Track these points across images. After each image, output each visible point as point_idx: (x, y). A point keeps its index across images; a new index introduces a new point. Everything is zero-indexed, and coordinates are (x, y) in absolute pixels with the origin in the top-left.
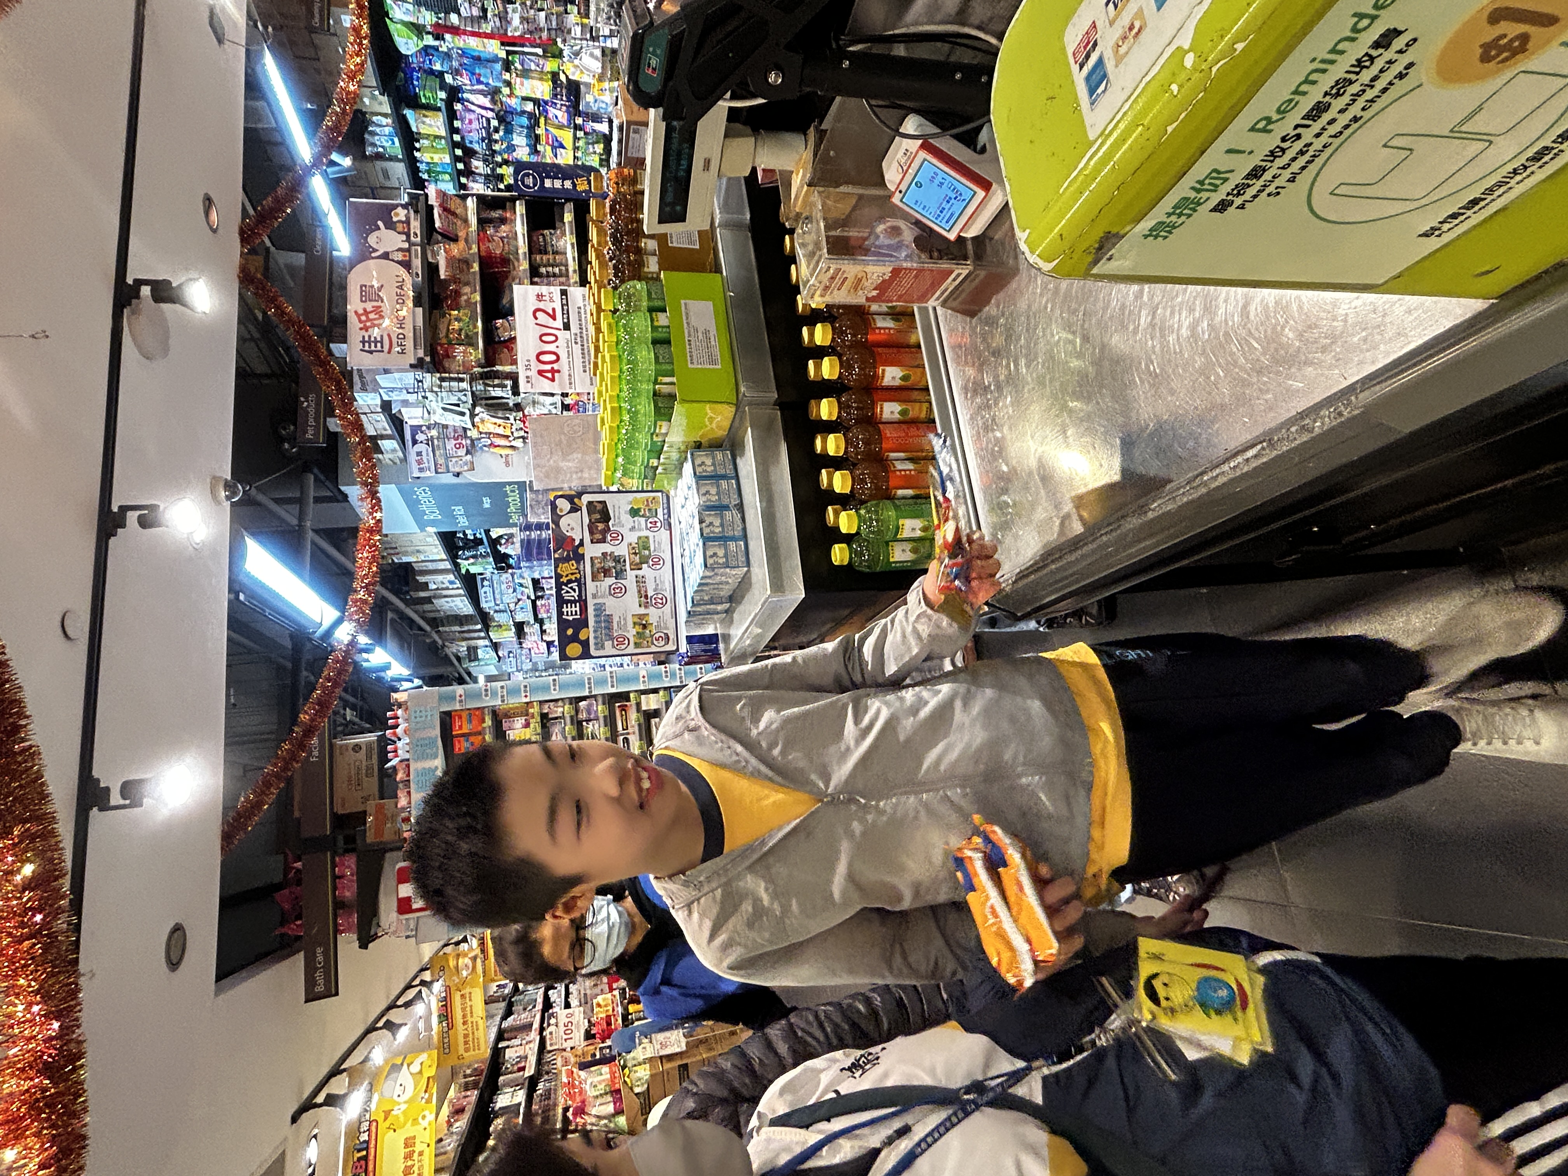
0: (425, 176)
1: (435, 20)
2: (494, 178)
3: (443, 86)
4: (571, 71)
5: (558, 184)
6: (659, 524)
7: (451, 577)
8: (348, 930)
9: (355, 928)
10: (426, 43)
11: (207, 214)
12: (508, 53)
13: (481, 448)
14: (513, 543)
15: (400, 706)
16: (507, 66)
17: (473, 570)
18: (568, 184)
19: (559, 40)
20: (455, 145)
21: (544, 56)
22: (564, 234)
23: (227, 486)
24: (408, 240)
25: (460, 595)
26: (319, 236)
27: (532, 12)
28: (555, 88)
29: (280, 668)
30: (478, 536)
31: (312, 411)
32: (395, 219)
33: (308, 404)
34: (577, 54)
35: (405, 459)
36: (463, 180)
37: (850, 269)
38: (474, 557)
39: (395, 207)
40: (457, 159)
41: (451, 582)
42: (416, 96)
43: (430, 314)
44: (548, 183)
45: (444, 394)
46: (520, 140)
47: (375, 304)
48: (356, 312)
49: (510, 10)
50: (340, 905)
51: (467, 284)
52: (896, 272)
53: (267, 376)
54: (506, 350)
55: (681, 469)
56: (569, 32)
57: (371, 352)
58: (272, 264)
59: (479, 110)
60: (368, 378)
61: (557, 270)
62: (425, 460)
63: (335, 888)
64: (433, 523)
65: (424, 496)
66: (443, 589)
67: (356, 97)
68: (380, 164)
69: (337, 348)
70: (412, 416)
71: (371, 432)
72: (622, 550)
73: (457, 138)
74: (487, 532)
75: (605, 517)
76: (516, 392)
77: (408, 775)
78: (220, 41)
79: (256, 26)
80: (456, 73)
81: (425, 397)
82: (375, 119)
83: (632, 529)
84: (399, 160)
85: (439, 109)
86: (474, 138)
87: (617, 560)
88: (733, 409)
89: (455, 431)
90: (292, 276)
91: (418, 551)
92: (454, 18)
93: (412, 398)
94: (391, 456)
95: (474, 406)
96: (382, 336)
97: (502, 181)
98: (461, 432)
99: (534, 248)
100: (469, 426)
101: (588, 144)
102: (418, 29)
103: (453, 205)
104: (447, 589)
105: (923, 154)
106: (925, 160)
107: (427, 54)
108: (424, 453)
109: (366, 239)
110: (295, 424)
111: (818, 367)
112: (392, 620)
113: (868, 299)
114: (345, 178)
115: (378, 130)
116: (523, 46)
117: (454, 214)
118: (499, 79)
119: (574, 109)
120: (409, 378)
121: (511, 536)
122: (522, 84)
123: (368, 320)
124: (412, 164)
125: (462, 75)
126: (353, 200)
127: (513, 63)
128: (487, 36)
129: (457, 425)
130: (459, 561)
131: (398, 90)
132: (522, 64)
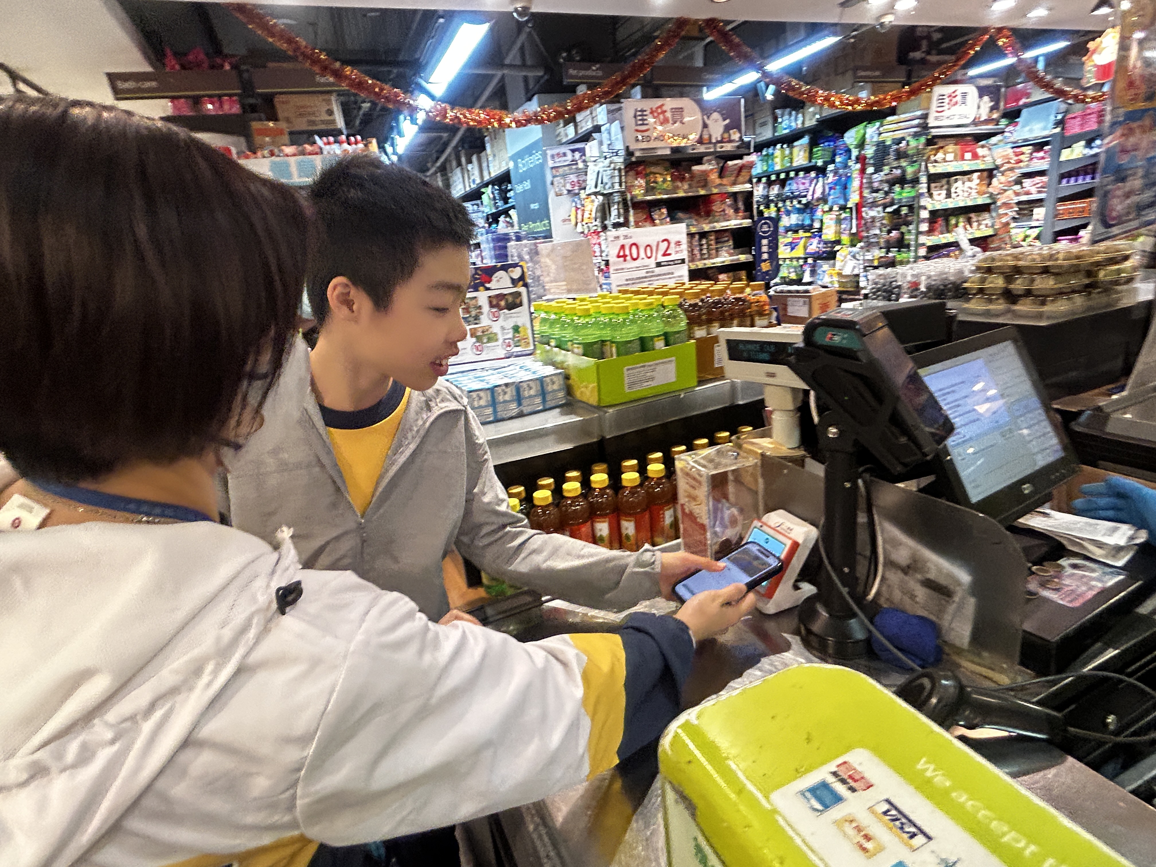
0: (764, 153)
1: (868, 156)
2: (767, 202)
3: (826, 164)
4: (843, 253)
5: (765, 249)
6: (508, 349)
7: (478, 181)
8: (175, 107)
10: (853, 150)
12: (851, 208)
13: (573, 201)
14: (507, 227)
15: (366, 145)
16: (843, 208)
17: (484, 197)
18: (765, 256)
19: (862, 244)
20: (787, 173)
21: (851, 234)
22: (731, 255)
23: (525, 9)
24: (719, 142)
25: (465, 187)
26: (717, 77)
27: (879, 224)
28: (830, 242)
29: (396, 52)
30: (510, 200)
31: (589, 73)
32: (731, 132)
33: (595, 71)
34: (854, 257)
35: (560, 144)
36: (764, 180)
37: (703, 491)
38: (494, 199)
39: (740, 131)
40: (778, 175)
41: (474, 181)
42: (818, 145)
43: (667, 160)
44: (765, 242)
45: (609, 172)
46: (794, 219)
47: (671, 119)
48: (663, 105)
49: (878, 209)
50: (197, 101)
51: (690, 186)
52: (703, 527)
53: (614, 39)
54: (645, 217)
55: (550, 364)
56: (868, 251)
57: (635, 117)
58: (694, 42)
59: (811, 189)
60: (617, 115)
61: (705, 251)
62: (560, 159)
64: (516, 166)
65: (536, 159)
66: (468, 175)
67: (813, 102)
68: (770, 120)
69: (637, 91)
70: (591, 148)
71: (579, 117)
72: (485, 321)
73: (792, 174)
74: (513, 207)
75: (511, 306)
76: (617, 225)
77: (310, 154)
78: (842, 5)
80: (835, 172)
81: (606, 158)
82: (800, 115)
83: (503, 328)
84: (774, 135)
85: (810, 161)
86: (792, 187)
87: (477, 318)
88: (595, 403)
89: (583, 181)
90: (686, 57)
91: (494, 156)
92: (870, 170)
93: (605, 148)
94: (562, 133)
95: (603, 195)
96: (647, 124)
97: (766, 208)
98: (583, 185)
99: (719, 233)
100: (588, 192)
101: (795, 267)
102: (861, 145)
103: (744, 173)
104: (469, 178)
105: (789, 543)
106: (785, 545)
107: (845, 151)
108: (565, 158)
109: (715, 111)
110: (579, 61)
111: (631, 469)
112: (440, 138)
113: (682, 505)
114: (759, 95)
115: (793, 118)
116: (857, 219)
117: (738, 175)
118: (835, 203)
119: (818, 257)
120: (619, 146)
121: (512, 226)
122: (831, 219)
123: (659, 114)
124: (772, 143)
125: (834, 176)
126: (743, 101)
127: (845, 212)
128: (861, 193)
129: (588, 182)
130: (490, 186)
131: (820, 131)
132: (845, 219)
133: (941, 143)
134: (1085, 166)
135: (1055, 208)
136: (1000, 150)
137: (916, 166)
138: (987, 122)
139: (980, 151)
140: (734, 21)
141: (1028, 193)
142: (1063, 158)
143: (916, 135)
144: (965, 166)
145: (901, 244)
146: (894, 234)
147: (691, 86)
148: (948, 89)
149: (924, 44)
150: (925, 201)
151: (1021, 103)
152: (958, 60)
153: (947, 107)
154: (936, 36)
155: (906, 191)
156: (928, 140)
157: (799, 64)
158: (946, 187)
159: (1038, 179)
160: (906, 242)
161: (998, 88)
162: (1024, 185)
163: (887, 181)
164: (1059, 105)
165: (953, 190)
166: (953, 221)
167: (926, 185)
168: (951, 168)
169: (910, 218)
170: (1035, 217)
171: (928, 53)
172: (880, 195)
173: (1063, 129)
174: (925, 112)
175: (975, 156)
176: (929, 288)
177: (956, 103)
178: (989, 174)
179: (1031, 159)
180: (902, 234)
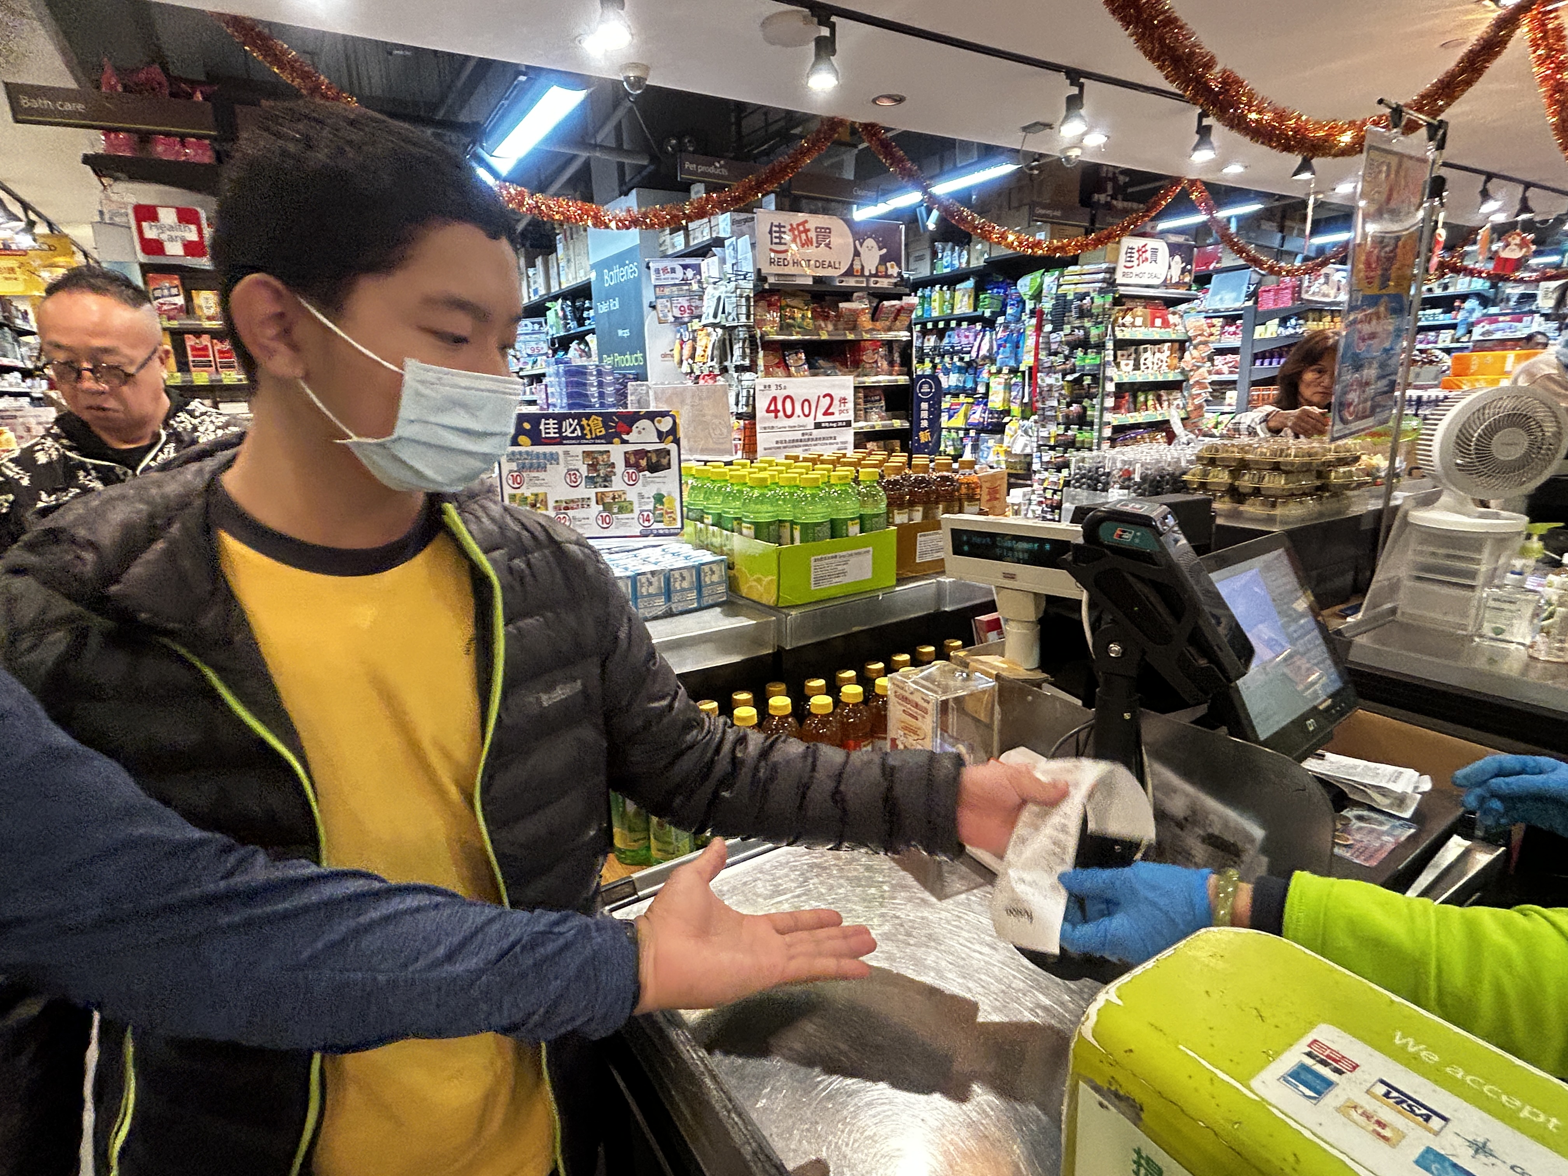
0: (920, 294)
1: (1046, 311)
3: (995, 315)
4: (1013, 426)
5: (924, 414)
6: (646, 524)
7: (542, 291)
8: (110, 143)
9: (112, 152)
10: (1027, 302)
11: (889, 97)
12: (1023, 373)
13: (679, 331)
14: (581, 356)
16: (1014, 371)
17: (550, 315)
18: (925, 424)
19: (1036, 417)
20: (947, 322)
21: (1022, 404)
22: (882, 419)
23: (640, 79)
24: (871, 275)
26: (869, 194)
27: (1056, 395)
28: (997, 412)
29: (434, 107)
30: (587, 322)
31: (711, 170)
32: (888, 264)
33: (718, 168)
34: (1026, 432)
35: (665, 256)
36: (918, 327)
37: (927, 721)
38: (565, 317)
39: (899, 265)
40: (936, 323)
41: (536, 292)
42: (984, 291)
43: (807, 291)
44: (924, 405)
45: (733, 300)
46: (953, 380)
47: (814, 240)
48: (806, 222)
49: (1056, 376)
50: (145, 138)
51: (836, 328)
53: (739, 132)
54: (777, 361)
55: (704, 548)
56: (1043, 426)
57: (770, 232)
58: (843, 149)
59: (976, 344)
60: (744, 228)
61: (861, 412)
62: (667, 276)
63: (167, 134)
64: (600, 278)
65: (628, 272)
66: (528, 282)
68: (928, 253)
69: (771, 201)
70: (710, 266)
71: (693, 225)
72: (618, 484)
73: (953, 324)
74: (592, 331)
75: (654, 468)
76: (740, 369)
78: (1025, 129)
79: (1035, 160)
80: (1006, 327)
81: (730, 281)
82: (965, 252)
83: (641, 496)
84: (932, 273)
85: (975, 310)
86: (952, 339)
87: (607, 479)
88: (771, 603)
89: (697, 307)
90: (832, 166)
91: (569, 261)
92: (1048, 328)
93: (728, 268)
94: (668, 242)
95: (724, 327)
96: (785, 244)
98: (696, 312)
99: (871, 390)
100: (704, 322)
101: (953, 440)
102: (1037, 296)
103: (903, 316)
104: (529, 287)
107: (1018, 302)
108: (673, 275)
109: (872, 236)
110: (694, 152)
111: (818, 691)
113: (894, 740)
114: (916, 220)
115: (956, 254)
116: (1030, 386)
117: (895, 319)
118: (1004, 364)
119: (982, 429)
120: (748, 267)
121: (589, 356)
122: (999, 384)
123: (800, 232)
124: (929, 282)
125: (1004, 331)
126: (903, 227)
127: (1016, 376)
128: (1036, 354)
129: (704, 309)
130: (560, 301)
131: (989, 275)
132: (1015, 384)
133: (1129, 305)
134: (1280, 348)
135: (1249, 392)
136: (1192, 319)
137: (1102, 328)
138: (1177, 285)
139: (1172, 319)
140: (892, 129)
141: (1219, 373)
142: (1256, 336)
143: (1101, 291)
144: (1155, 333)
145: (1083, 421)
146: (1075, 407)
147: (839, 202)
148: (1138, 242)
149: (1110, 186)
150: (1111, 371)
151: (1211, 267)
152: (1148, 210)
153: (1136, 262)
154: (1122, 179)
155: (1089, 356)
156: (1114, 298)
157: (969, 190)
158: (1133, 356)
159: (1229, 357)
160: (1088, 419)
161: (1191, 248)
162: (1216, 363)
163: (1068, 343)
164: (1252, 275)
165: (1142, 361)
166: (1142, 398)
167: (1112, 352)
168: (1139, 334)
169: (1094, 390)
170: (1227, 401)
171: (1114, 197)
172: (1060, 359)
173: (1256, 302)
174: (1112, 266)
175: (1166, 324)
176: (1144, 478)
177: (1147, 259)
178: (1181, 346)
179: (1222, 333)
180: (1085, 409)
